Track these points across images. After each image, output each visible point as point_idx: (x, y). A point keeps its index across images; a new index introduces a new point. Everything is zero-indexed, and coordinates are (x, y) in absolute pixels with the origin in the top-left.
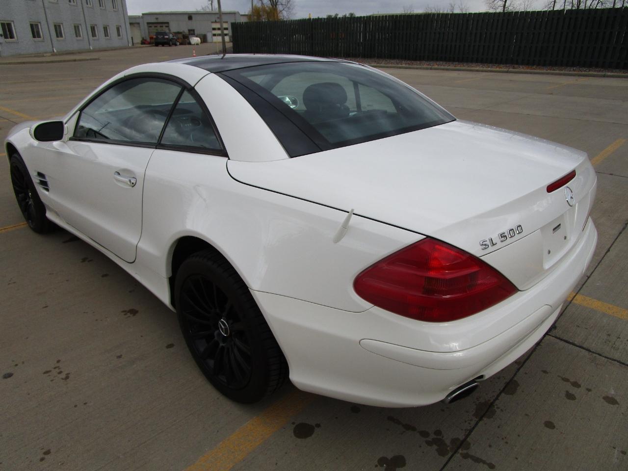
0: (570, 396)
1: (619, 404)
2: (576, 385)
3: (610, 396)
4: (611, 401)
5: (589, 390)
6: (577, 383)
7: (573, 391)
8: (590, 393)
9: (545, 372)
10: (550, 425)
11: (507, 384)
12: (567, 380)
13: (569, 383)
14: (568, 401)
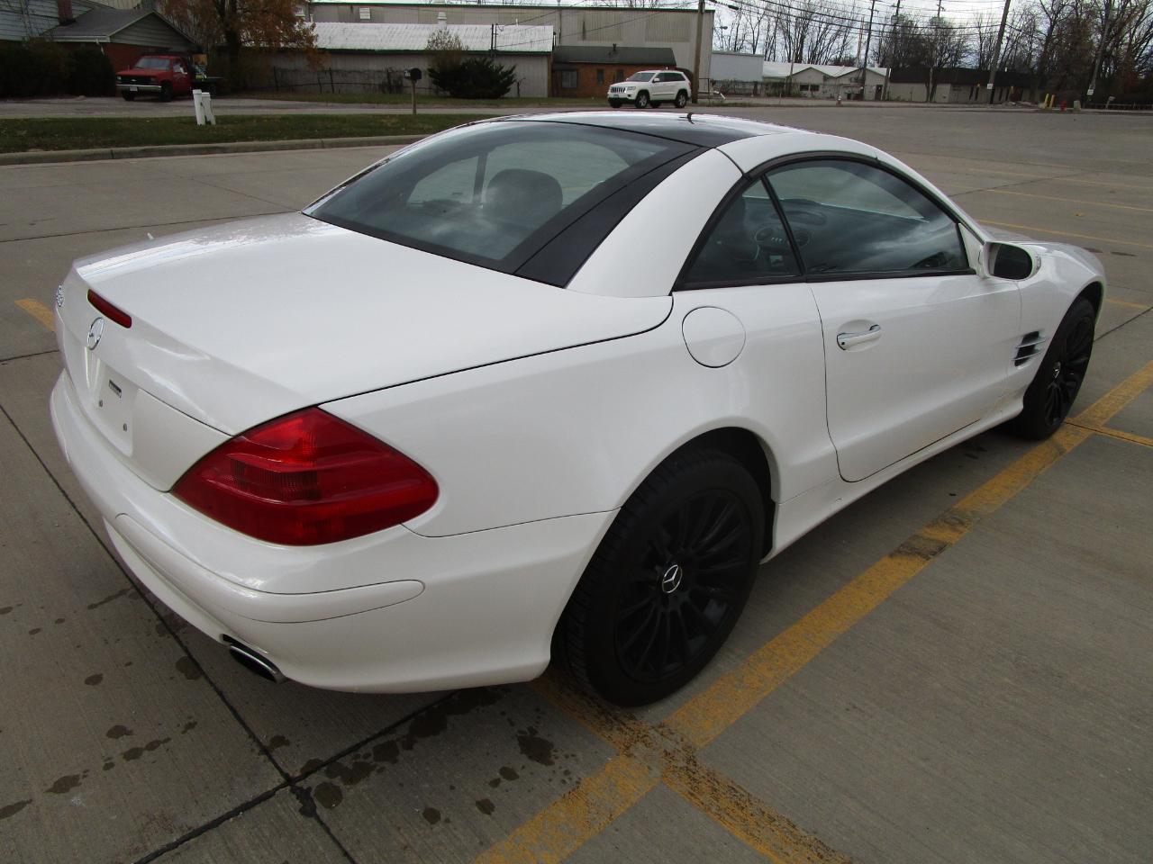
0: (118, 732)
1: (50, 791)
2: (133, 754)
3: (73, 790)
4: (64, 785)
5: (108, 766)
6: (134, 758)
7: (124, 744)
8: (103, 764)
9: (191, 726)
10: (94, 680)
11: (197, 664)
12: (152, 746)
13: (144, 746)
14: (113, 725)
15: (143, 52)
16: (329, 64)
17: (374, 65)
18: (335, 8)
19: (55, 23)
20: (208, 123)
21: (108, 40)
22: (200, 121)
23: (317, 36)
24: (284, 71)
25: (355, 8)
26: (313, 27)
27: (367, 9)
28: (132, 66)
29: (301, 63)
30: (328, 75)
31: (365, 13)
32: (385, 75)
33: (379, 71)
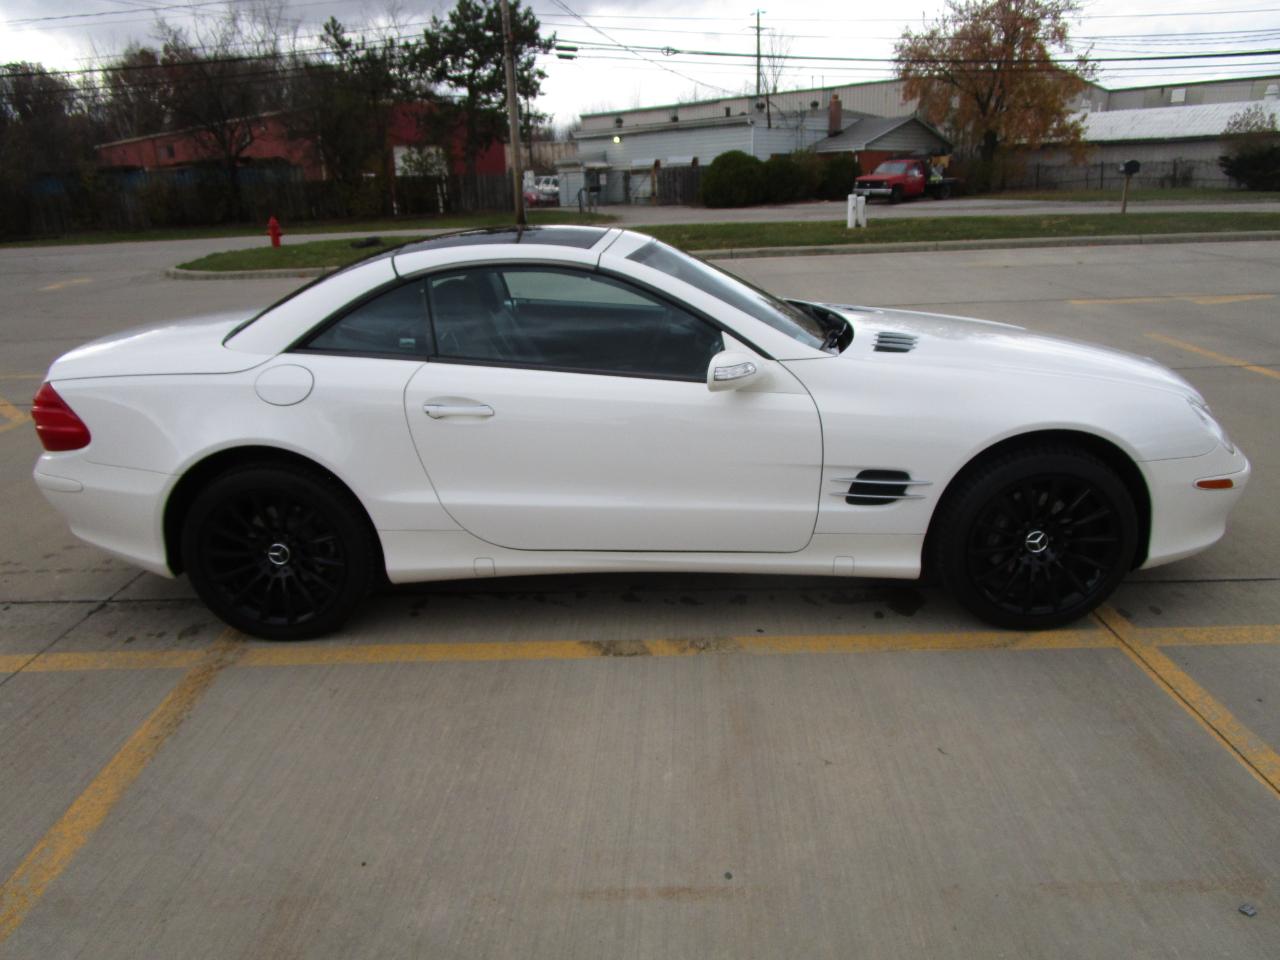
15: (889, 157)
16: (1096, 158)
17: (1160, 156)
18: (1141, 93)
19: (826, 135)
20: (858, 225)
21: (863, 148)
22: (850, 225)
23: (1087, 128)
24: (1049, 168)
25: (1166, 90)
26: (1084, 118)
27: (1182, 91)
28: (872, 170)
29: (1061, 159)
30: (1099, 169)
31: (1178, 95)
32: (1171, 167)
33: (1164, 163)
